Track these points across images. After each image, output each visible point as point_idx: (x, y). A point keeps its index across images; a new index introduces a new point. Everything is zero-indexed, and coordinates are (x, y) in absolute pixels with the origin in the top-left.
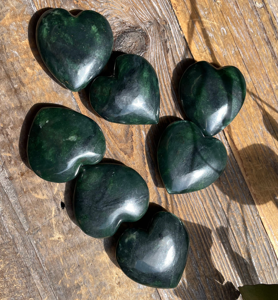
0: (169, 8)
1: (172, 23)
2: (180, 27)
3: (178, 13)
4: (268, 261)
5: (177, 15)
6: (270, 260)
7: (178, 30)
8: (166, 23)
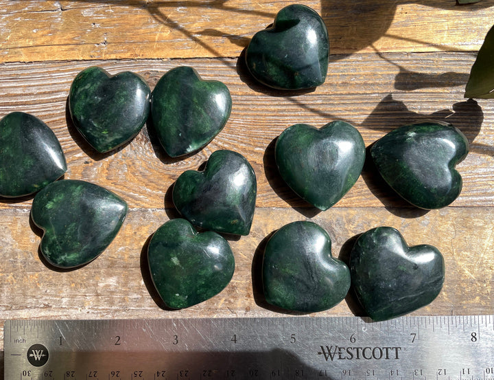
0: (134, 63)
1: (151, 67)
2: (158, 59)
3: (143, 55)
4: (466, 63)
5: (144, 57)
6: (467, 61)
7: (162, 63)
8: (148, 73)
